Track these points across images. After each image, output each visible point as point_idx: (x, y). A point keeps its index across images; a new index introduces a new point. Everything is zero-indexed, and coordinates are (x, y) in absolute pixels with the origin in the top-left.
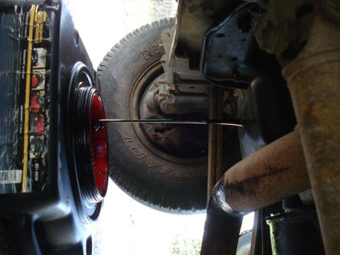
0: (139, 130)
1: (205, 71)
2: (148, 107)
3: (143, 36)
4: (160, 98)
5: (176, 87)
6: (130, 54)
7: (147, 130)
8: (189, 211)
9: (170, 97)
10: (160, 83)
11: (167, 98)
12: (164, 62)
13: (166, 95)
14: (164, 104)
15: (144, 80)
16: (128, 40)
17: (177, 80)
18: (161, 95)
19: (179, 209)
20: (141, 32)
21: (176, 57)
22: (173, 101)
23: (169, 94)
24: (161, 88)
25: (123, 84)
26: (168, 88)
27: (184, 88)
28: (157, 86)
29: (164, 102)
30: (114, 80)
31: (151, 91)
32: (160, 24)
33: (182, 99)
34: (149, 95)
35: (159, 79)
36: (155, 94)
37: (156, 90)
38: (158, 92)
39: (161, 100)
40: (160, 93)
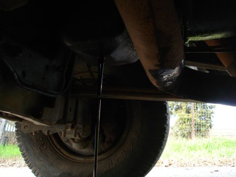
0: (102, 156)
1: (56, 93)
2: (84, 148)
3: (27, 150)
4: (77, 138)
5: (69, 122)
6: (41, 161)
7: (103, 149)
8: (168, 118)
9: (77, 129)
10: (65, 136)
11: (77, 131)
12: (49, 132)
13: (76, 131)
14: (83, 134)
15: (62, 151)
16: (30, 163)
17: (63, 121)
18: (75, 136)
19: (166, 126)
20: (24, 151)
21: (42, 118)
22: (81, 126)
23: (75, 129)
24: (70, 136)
25: (65, 168)
26: (69, 130)
27: (70, 117)
28: (68, 140)
29: (81, 134)
30: (61, 175)
31: (71, 144)
32: (20, 136)
33: (79, 119)
34: (75, 146)
35: (62, 137)
36: (74, 142)
37: (71, 141)
38: (73, 139)
39: (80, 137)
40: (73, 137)
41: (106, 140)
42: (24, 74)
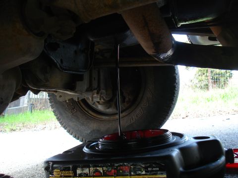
0: (124, 114)
1: (84, 70)
2: (108, 108)
3: (61, 114)
4: (102, 101)
5: (94, 90)
6: (73, 122)
7: (124, 108)
8: (177, 78)
9: (101, 94)
10: (92, 100)
11: (102, 96)
12: (78, 98)
13: (100, 96)
14: (106, 98)
15: (90, 112)
16: (64, 124)
17: (90, 89)
18: (100, 99)
19: (175, 84)
20: (58, 116)
22: (104, 91)
23: (99, 94)
24: (96, 100)
25: (94, 126)
26: (95, 95)
27: (95, 85)
28: (94, 103)
29: (104, 97)
30: (91, 132)
31: (97, 107)
32: (53, 103)
33: (102, 85)
34: (100, 108)
35: (90, 102)
36: (100, 104)
37: (97, 103)
38: (98, 102)
39: (104, 99)
40: (99, 101)
41: (126, 100)
42: (62, 61)
